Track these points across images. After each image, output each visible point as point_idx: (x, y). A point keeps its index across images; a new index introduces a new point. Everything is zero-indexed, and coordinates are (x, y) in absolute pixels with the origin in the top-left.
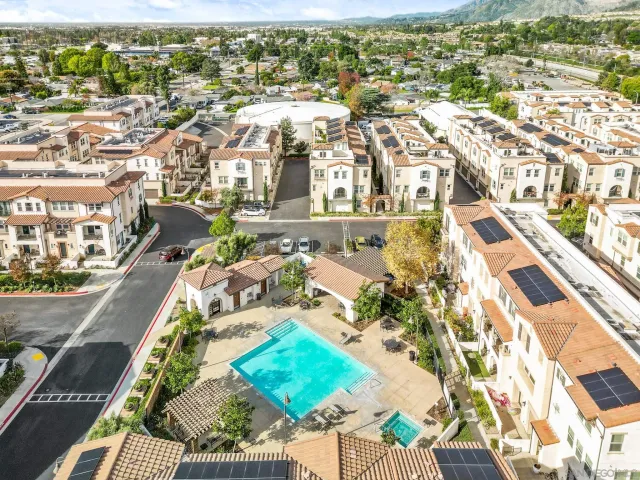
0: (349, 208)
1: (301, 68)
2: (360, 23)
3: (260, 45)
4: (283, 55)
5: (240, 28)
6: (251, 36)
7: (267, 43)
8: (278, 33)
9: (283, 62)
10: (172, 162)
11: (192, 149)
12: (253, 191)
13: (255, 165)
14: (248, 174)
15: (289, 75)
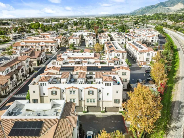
0: (92, 46)
1: (87, 26)
2: (105, 16)
3: (77, 22)
4: (83, 24)
5: (71, 18)
6: (75, 20)
7: (79, 21)
8: (82, 19)
9: (82, 26)
10: (62, 40)
11: (64, 39)
12: (76, 44)
13: (76, 40)
14: (75, 41)
15: (84, 28)
